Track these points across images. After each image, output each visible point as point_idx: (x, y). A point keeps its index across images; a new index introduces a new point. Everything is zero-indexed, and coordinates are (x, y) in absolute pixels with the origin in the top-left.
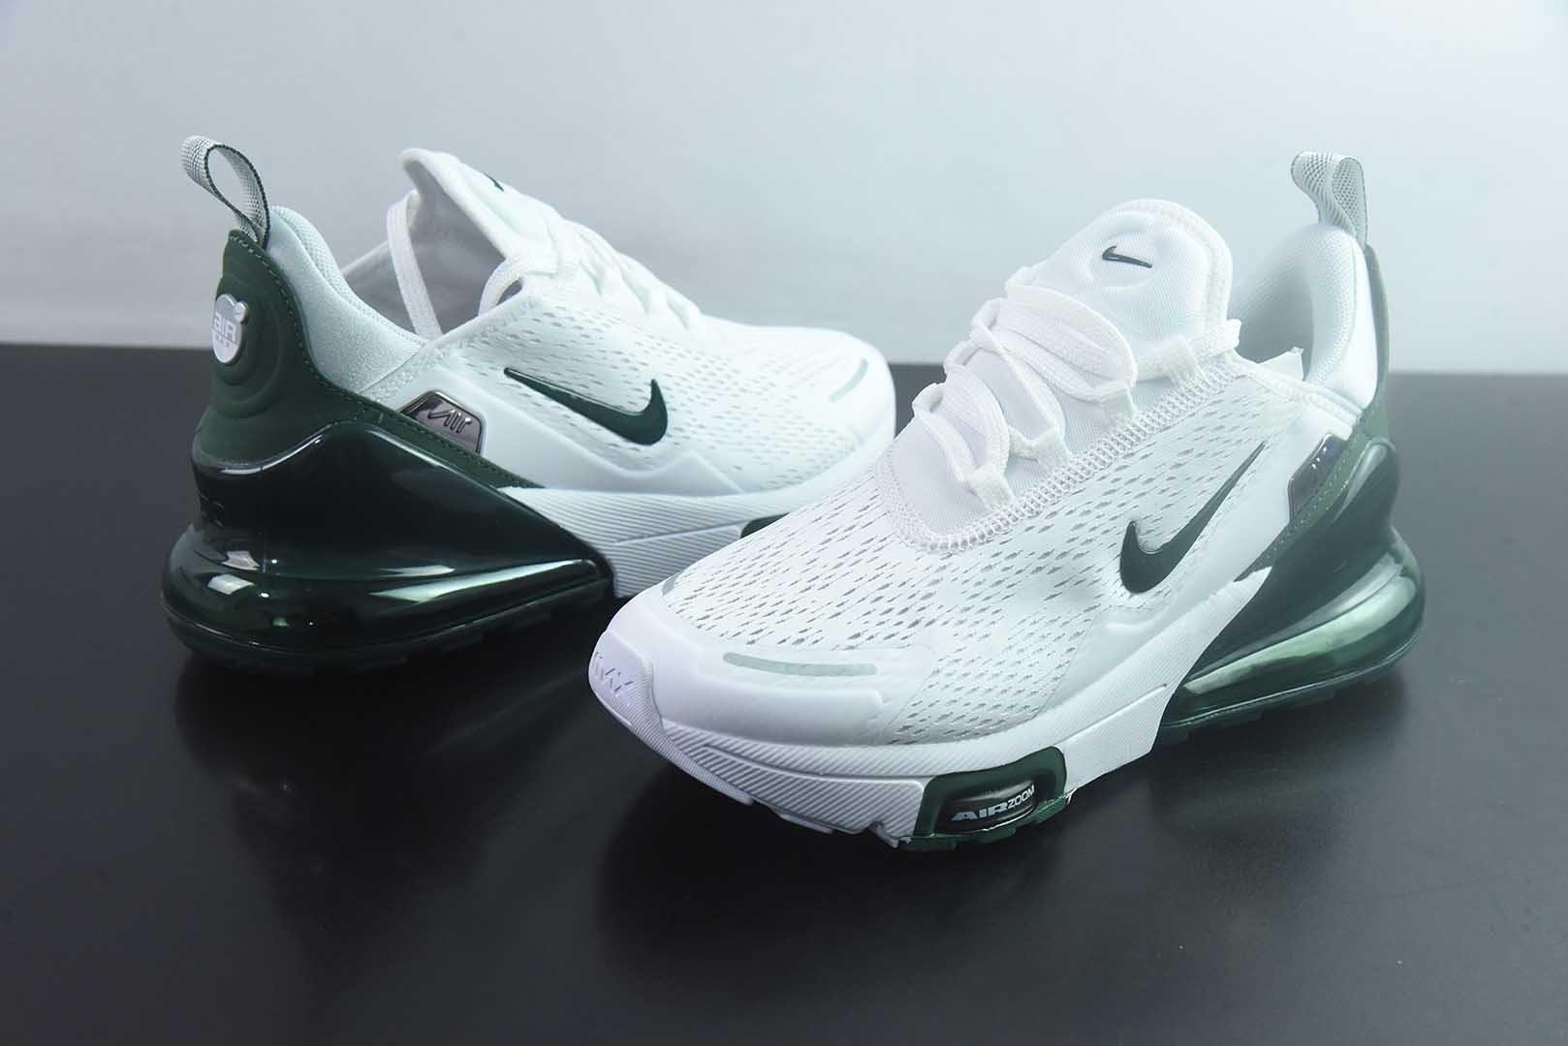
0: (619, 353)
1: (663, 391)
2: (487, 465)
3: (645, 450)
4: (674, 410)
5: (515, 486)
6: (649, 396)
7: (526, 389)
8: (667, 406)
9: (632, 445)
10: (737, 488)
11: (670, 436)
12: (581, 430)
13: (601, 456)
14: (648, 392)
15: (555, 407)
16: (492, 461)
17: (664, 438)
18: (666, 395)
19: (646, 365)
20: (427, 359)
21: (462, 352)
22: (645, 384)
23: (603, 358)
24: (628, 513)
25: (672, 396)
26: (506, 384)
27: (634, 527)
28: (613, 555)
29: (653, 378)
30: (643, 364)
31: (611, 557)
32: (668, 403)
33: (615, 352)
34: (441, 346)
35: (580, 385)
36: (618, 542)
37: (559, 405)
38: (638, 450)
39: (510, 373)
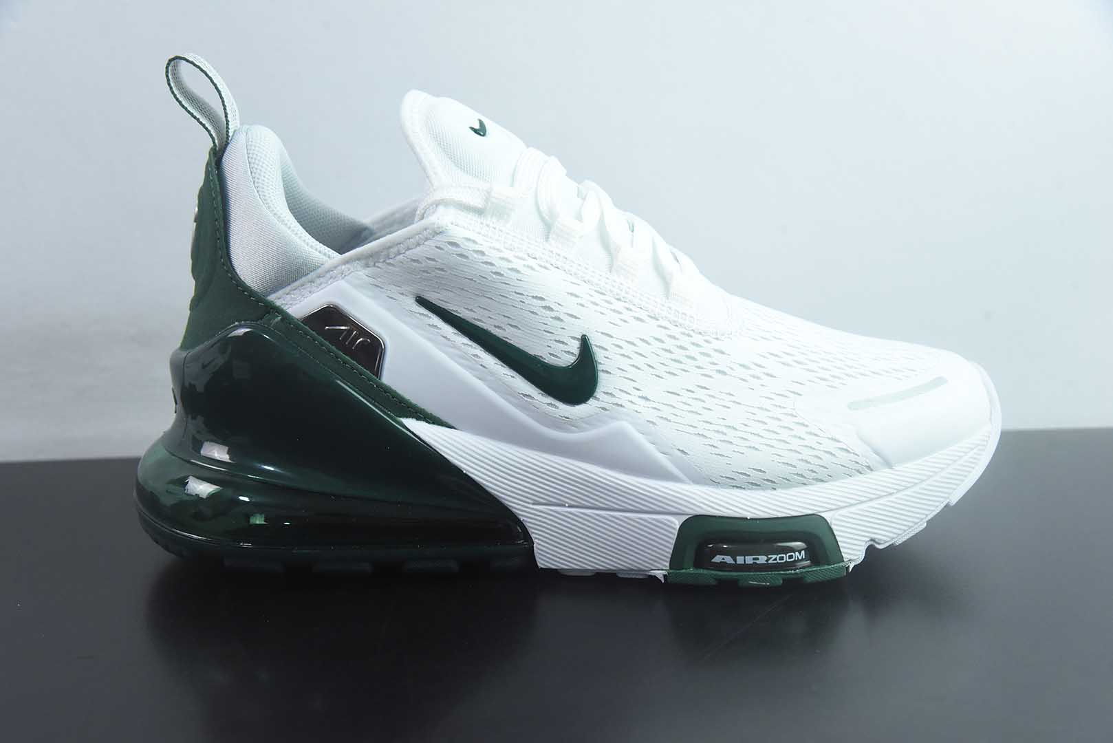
0: (542, 299)
1: (595, 350)
2: (386, 390)
3: (564, 409)
4: (607, 372)
5: (418, 419)
6: (577, 352)
7: (435, 320)
8: (600, 367)
9: (550, 400)
10: (681, 475)
11: (597, 399)
12: (492, 374)
13: (514, 405)
15: (464, 344)
16: (394, 388)
17: (591, 401)
18: (599, 355)
19: (576, 317)
20: (331, 272)
21: (368, 271)
22: (574, 338)
23: (521, 301)
24: (545, 474)
25: (607, 358)
26: (415, 313)
27: (552, 492)
28: (527, 517)
29: (584, 333)
30: (571, 316)
31: (525, 519)
32: (600, 363)
33: (536, 297)
34: (346, 262)
35: (495, 326)
36: (533, 504)
37: (470, 343)
38: (557, 408)
39: (422, 302)
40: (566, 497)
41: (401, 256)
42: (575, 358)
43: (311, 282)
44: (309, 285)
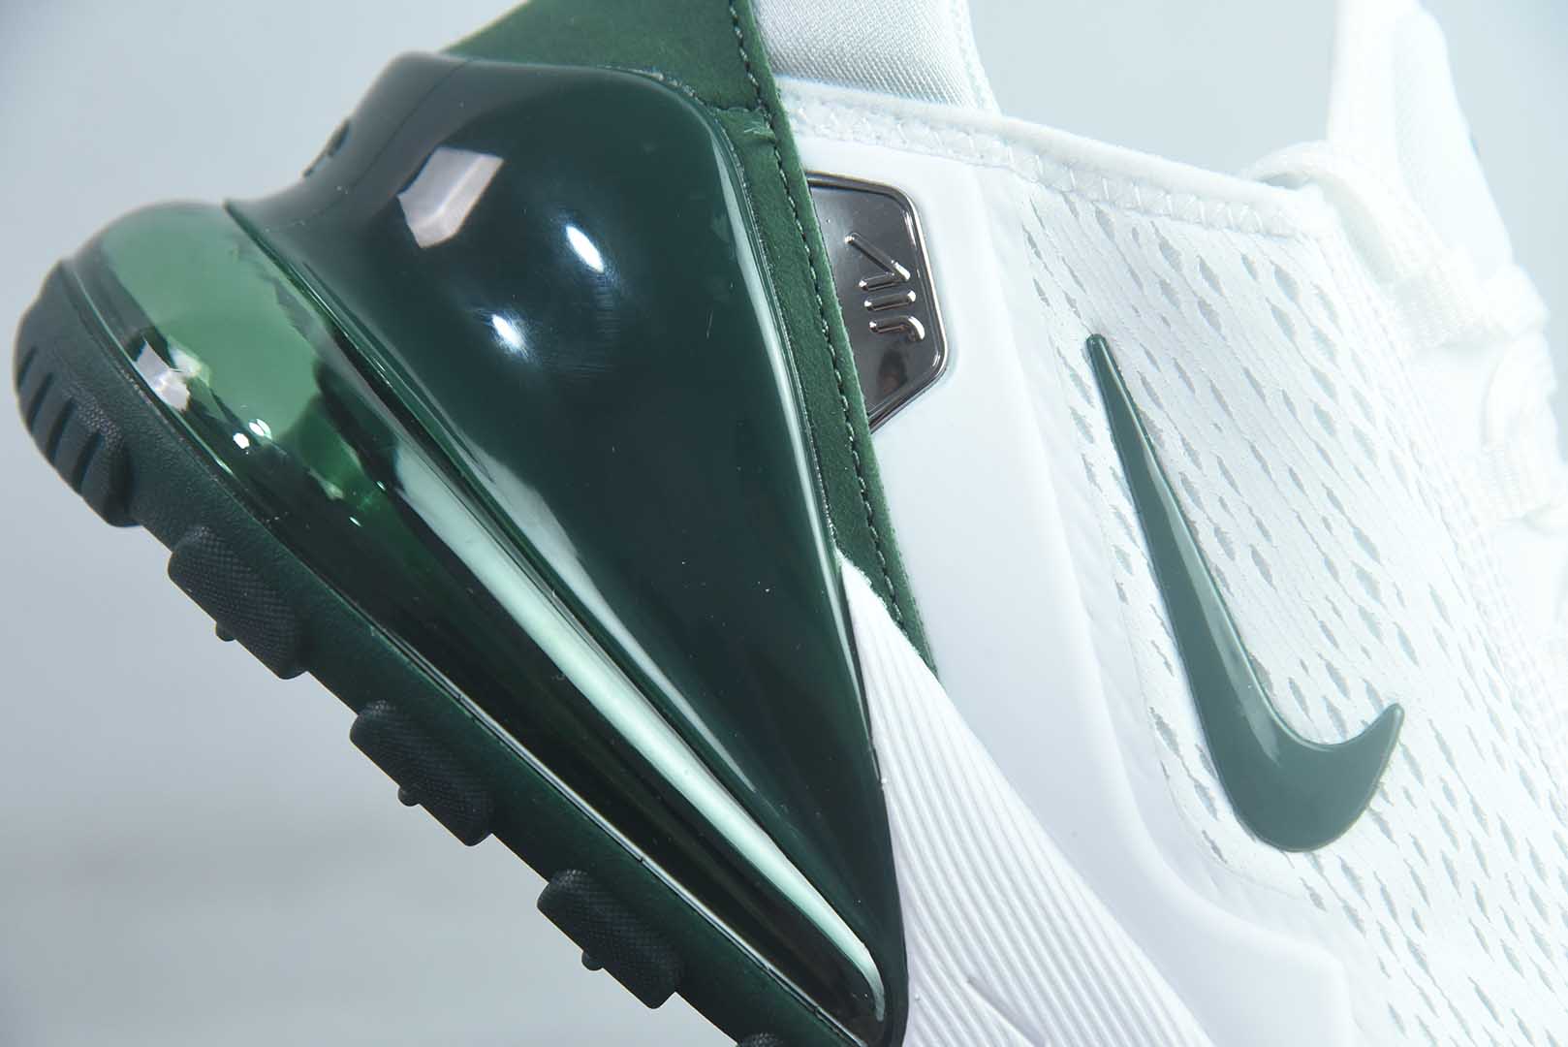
0: (1373, 552)
1: (1396, 757)
2: (864, 467)
4: (1386, 830)
5: (879, 587)
6: (1355, 731)
8: (1376, 803)
11: (1318, 868)
14: (1359, 717)
17: (1299, 859)
18: (1395, 776)
19: (1411, 654)
20: (962, 135)
21: (1040, 192)
22: (1371, 692)
23: (1325, 520)
24: (1058, 935)
25: (1409, 797)
26: (1066, 363)
27: (1038, 985)
28: (931, 998)
29: (1403, 703)
30: (1405, 642)
31: (925, 1001)
32: (1385, 796)
33: (1361, 538)
34: (1008, 138)
35: (1217, 531)
36: (971, 981)
37: (1132, 519)
38: (1212, 810)
39: (1097, 351)
40: (1062, 1026)
41: (1145, 221)
42: (1338, 740)
43: (898, 117)
44: (889, 120)
